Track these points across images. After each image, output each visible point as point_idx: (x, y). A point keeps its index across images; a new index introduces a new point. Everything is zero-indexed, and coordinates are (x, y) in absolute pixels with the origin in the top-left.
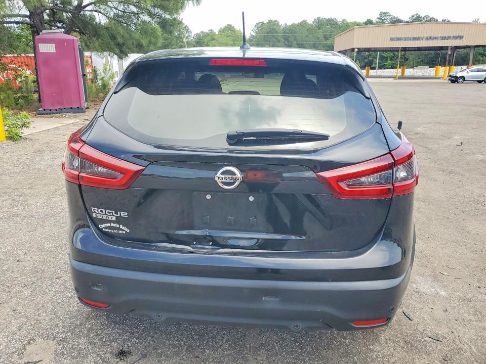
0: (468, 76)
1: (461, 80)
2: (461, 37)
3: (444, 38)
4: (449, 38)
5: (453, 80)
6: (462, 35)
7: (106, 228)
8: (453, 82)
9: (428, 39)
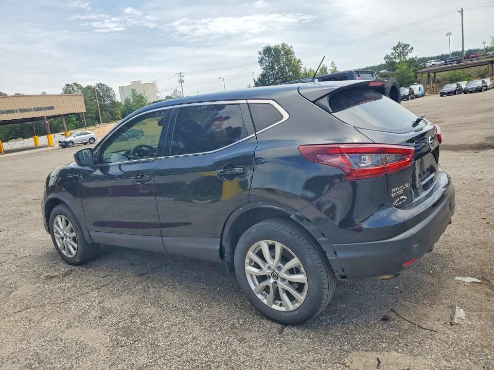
0: (77, 140)
1: (71, 144)
2: (52, 108)
3: (37, 109)
4: (41, 109)
5: (64, 146)
6: (53, 105)
7: (397, 203)
8: (64, 147)
9: (22, 111)
